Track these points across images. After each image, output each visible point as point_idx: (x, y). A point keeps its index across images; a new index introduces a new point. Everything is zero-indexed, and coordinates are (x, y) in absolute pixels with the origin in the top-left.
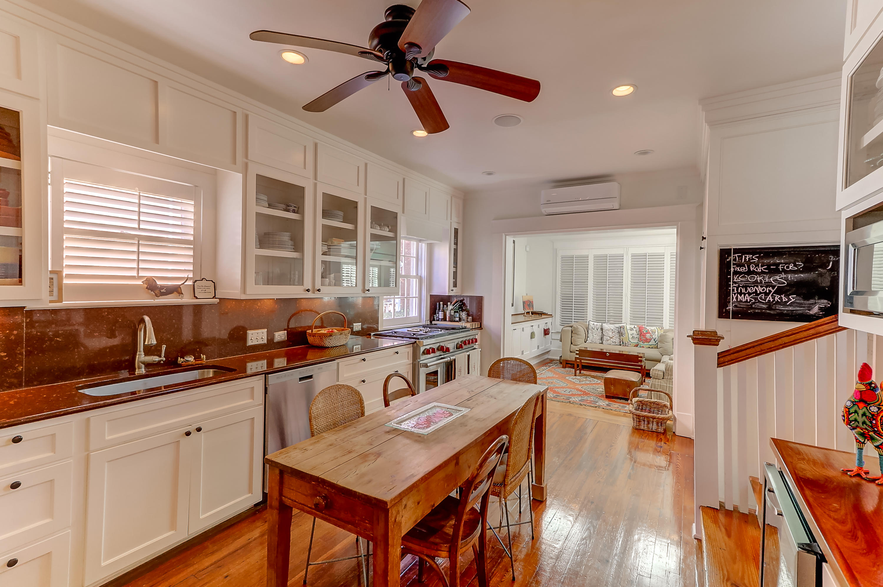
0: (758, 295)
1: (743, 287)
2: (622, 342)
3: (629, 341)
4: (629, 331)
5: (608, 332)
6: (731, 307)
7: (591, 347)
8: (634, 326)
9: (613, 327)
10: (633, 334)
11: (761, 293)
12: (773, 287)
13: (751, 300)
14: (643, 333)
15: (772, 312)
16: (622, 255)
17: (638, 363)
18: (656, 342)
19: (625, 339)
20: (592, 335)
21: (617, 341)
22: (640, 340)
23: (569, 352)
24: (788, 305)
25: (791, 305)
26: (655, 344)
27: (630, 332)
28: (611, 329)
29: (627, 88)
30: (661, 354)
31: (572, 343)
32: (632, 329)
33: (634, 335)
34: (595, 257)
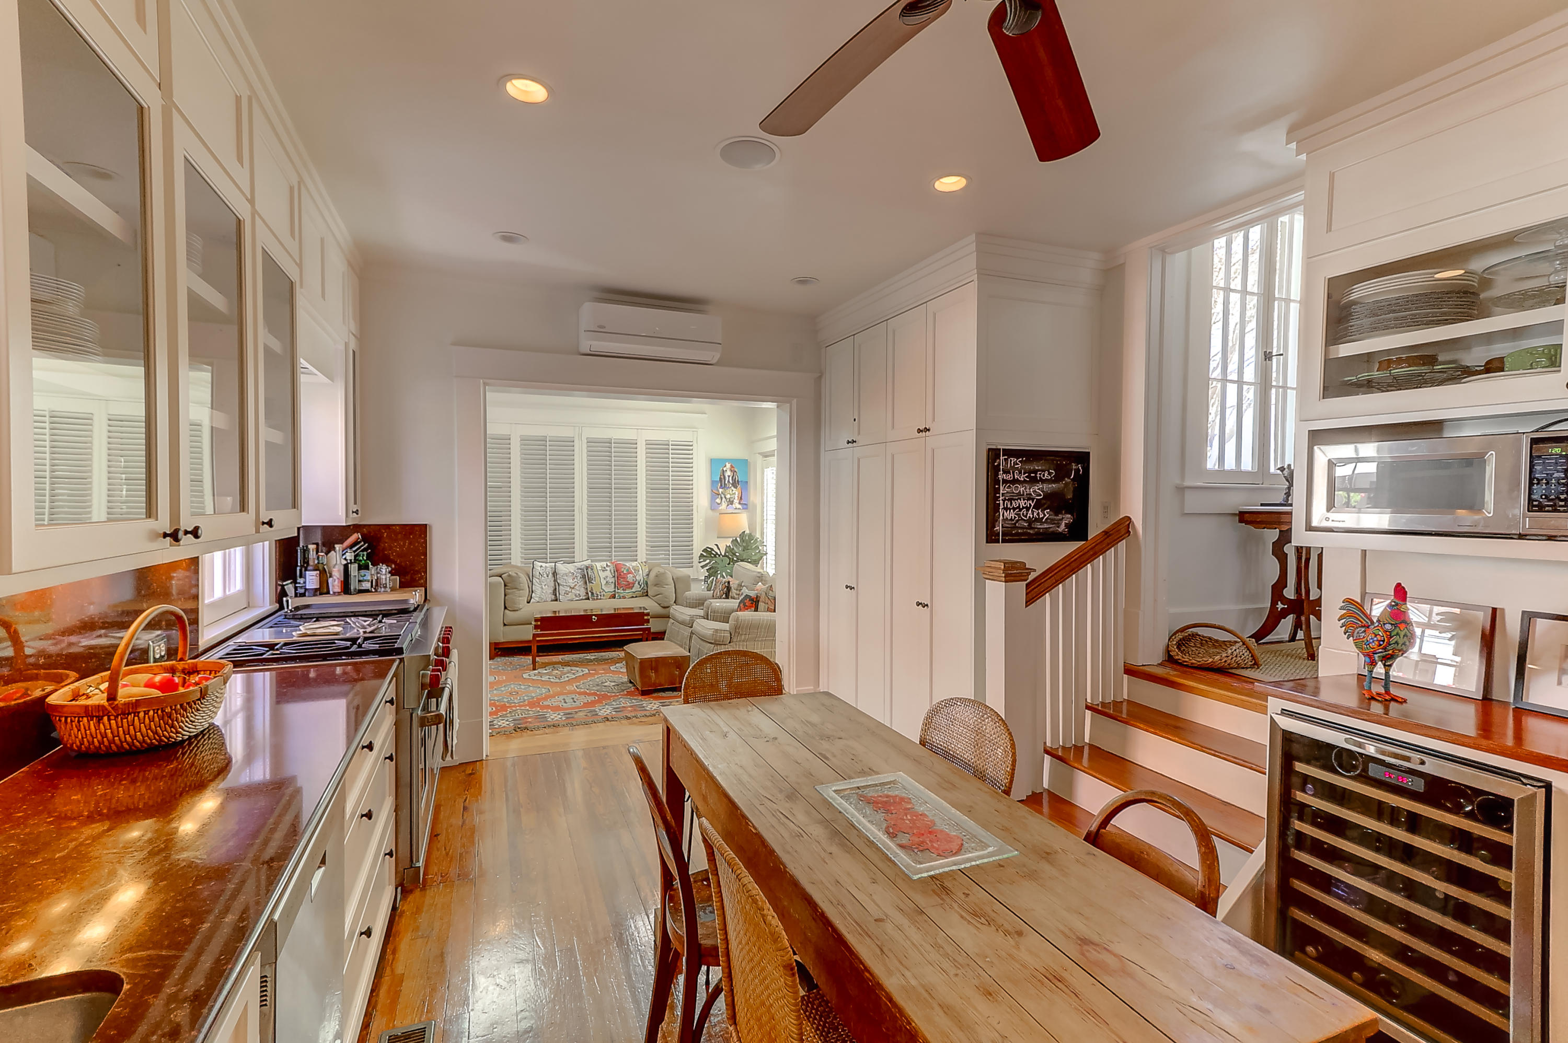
0: (1020, 510)
1: (1008, 500)
2: (590, 594)
3: (602, 591)
4: (601, 573)
5: (566, 578)
6: (999, 528)
7: (548, 609)
8: (605, 563)
9: (573, 567)
10: (607, 577)
11: (1023, 508)
12: (1033, 500)
13: (1015, 517)
14: (622, 574)
15: (1031, 532)
16: (572, 439)
17: (644, 625)
18: (641, 586)
19: (595, 586)
20: (540, 586)
21: (582, 592)
22: (617, 585)
23: (502, 625)
24: (1044, 522)
25: (1046, 522)
26: (640, 590)
27: (602, 575)
28: (570, 572)
29: (955, 181)
30: (659, 604)
31: (505, 608)
32: (604, 570)
33: (608, 579)
34: (524, 440)
